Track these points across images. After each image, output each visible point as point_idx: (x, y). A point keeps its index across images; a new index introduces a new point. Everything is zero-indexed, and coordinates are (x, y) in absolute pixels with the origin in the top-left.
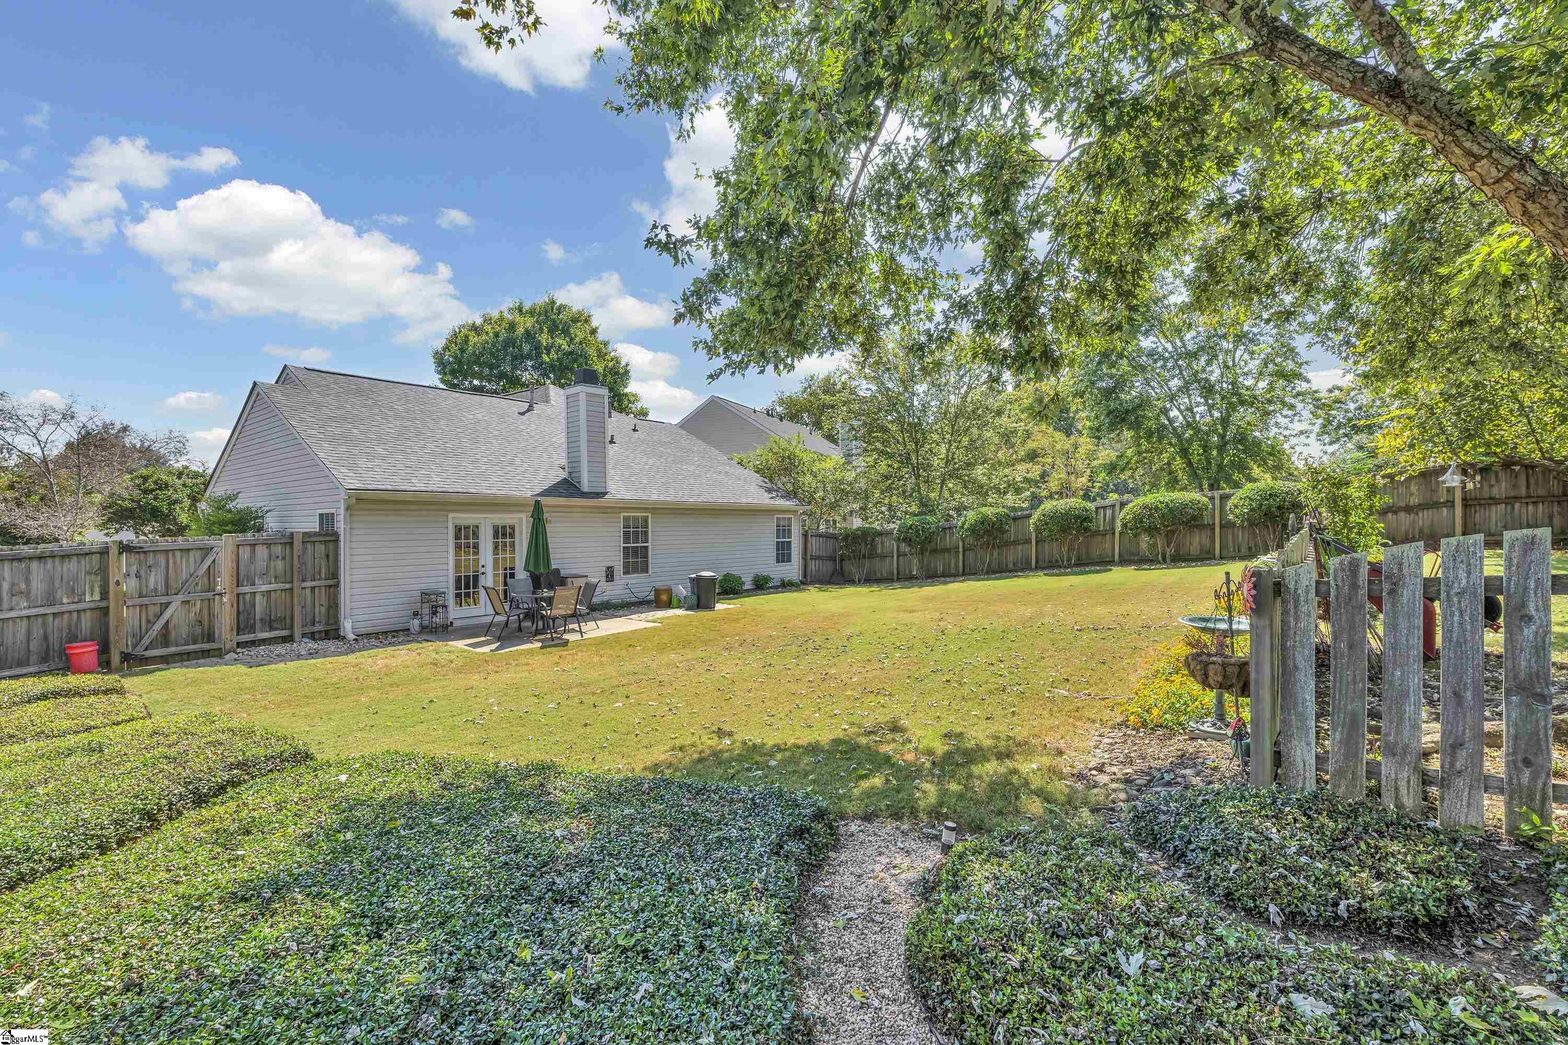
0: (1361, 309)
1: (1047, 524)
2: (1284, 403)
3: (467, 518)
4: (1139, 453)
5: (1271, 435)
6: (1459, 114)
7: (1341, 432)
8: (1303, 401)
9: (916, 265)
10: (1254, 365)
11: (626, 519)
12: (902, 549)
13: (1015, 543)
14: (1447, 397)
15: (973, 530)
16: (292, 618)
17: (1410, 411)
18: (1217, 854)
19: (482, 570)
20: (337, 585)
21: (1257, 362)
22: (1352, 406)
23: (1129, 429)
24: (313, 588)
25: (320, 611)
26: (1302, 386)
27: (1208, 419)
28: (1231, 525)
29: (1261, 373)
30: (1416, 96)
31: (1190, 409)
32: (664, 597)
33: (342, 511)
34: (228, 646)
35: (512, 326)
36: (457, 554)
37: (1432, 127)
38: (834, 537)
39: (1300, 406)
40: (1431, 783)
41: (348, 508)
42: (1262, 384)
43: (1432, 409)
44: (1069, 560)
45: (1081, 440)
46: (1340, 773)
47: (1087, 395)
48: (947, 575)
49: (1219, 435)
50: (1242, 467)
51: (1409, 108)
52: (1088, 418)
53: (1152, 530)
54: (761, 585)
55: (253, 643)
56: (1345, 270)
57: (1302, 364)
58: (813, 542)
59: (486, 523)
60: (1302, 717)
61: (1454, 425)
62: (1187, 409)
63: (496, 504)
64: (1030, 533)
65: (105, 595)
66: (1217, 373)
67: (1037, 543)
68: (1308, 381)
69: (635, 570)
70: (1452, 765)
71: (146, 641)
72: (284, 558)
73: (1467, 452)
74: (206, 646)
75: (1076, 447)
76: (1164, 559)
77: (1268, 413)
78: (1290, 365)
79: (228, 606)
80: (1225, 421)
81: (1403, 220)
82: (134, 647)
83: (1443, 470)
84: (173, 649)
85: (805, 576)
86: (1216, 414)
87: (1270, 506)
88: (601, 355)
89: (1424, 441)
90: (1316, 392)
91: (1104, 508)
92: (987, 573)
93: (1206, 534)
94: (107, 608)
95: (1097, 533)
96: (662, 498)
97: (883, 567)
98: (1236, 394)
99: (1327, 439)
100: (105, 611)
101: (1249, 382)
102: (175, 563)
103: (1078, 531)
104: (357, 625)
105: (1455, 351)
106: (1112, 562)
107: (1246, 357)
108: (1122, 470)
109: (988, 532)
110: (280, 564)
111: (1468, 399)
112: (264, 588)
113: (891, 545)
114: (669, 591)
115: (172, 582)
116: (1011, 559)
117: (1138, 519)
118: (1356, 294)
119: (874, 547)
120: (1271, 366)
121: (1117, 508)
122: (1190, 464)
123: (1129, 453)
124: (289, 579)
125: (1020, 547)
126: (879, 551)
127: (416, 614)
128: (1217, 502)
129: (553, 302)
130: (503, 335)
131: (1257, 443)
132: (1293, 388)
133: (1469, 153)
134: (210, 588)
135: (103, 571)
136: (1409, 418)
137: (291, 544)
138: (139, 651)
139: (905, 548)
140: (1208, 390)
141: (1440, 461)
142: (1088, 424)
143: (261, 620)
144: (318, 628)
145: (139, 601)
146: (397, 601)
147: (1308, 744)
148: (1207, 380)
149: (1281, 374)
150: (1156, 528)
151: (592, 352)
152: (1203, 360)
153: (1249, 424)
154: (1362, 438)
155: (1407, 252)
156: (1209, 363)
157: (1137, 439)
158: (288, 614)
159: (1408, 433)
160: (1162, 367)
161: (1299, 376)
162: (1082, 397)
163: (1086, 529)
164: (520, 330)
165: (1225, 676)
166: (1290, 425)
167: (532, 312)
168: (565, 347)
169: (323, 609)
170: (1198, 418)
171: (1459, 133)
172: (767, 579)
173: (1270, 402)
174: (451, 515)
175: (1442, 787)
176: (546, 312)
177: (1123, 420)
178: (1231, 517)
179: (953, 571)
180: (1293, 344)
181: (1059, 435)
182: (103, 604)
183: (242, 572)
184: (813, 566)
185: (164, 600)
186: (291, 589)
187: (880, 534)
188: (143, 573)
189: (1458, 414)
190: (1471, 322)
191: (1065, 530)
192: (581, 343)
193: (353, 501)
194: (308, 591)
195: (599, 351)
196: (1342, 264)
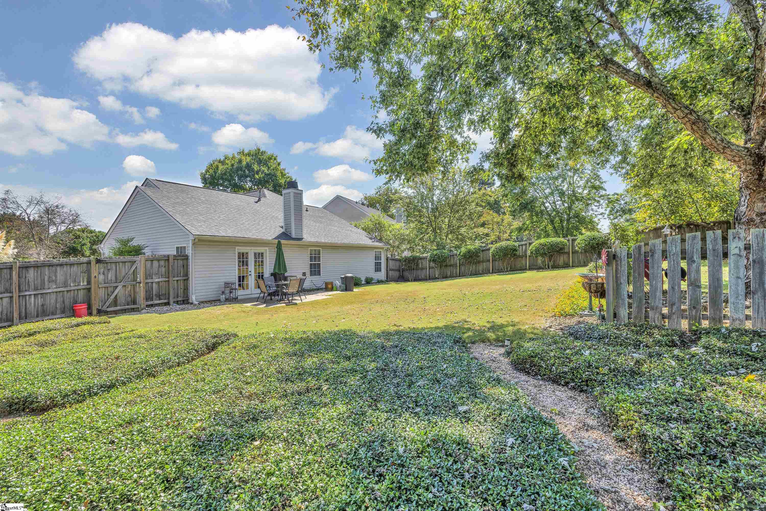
0: (632, 159)
1: (497, 252)
2: (595, 200)
3: (243, 249)
4: (532, 223)
5: (590, 214)
6: (670, 94)
7: (618, 214)
8: (603, 199)
9: (463, 139)
10: (582, 183)
11: (311, 250)
12: (431, 266)
13: (483, 262)
14: (665, 197)
15: (465, 256)
16: (169, 294)
17: (650, 202)
18: (600, 338)
19: (250, 273)
20: (188, 279)
21: (583, 182)
22: (623, 202)
23: (528, 212)
24: (177, 281)
25: (181, 292)
26: (603, 192)
27: (563, 207)
28: (576, 252)
29: (585, 187)
30: (656, 87)
31: (554, 203)
32: (330, 286)
33: (191, 245)
34: (142, 306)
35: (240, 161)
36: (239, 266)
37: (661, 98)
38: (400, 260)
39: (602, 201)
40: (665, 318)
41: (194, 244)
42: (586, 192)
43: (658, 201)
44: (507, 268)
45: (505, 217)
46: (636, 318)
47: (509, 196)
48: (452, 277)
49: (567, 214)
50: (577, 229)
51: (654, 91)
52: (509, 207)
53: (543, 255)
54: (369, 282)
55: (152, 305)
56: (625, 143)
57: (602, 183)
58: (391, 262)
59: (251, 251)
60: (623, 300)
61: (667, 208)
62: (553, 203)
63: (256, 243)
64: (489, 257)
65: (89, 282)
66: (566, 186)
67: (492, 261)
68: (605, 190)
69: (315, 275)
70: (672, 311)
71: (107, 304)
72: (165, 267)
73: (672, 220)
74: (133, 306)
75: (503, 220)
76: (549, 267)
77: (588, 205)
78: (598, 183)
79: (142, 288)
80: (570, 208)
81: (650, 127)
82: (102, 307)
83: (663, 227)
84: (119, 308)
85: (387, 278)
86: (566, 205)
87: (593, 244)
88: (283, 175)
89: (655, 215)
90: (608, 195)
91: (522, 245)
92: (471, 275)
93: (566, 256)
94: (90, 288)
95: (519, 256)
96: (326, 241)
97: (422, 274)
98: (575, 196)
99: (612, 217)
100: (89, 290)
101: (580, 191)
102: (119, 267)
103: (511, 255)
104: (197, 298)
105: (669, 177)
106: (526, 269)
107: (578, 179)
108: (525, 230)
109: (471, 257)
110: (163, 269)
111: (673, 197)
112: (157, 280)
113: (426, 264)
114: (332, 283)
115: (118, 276)
116: (481, 268)
117: (537, 250)
118: (630, 153)
119: (418, 265)
120: (589, 183)
121: (528, 245)
122: (554, 228)
123: (528, 222)
124: (167, 276)
125: (485, 264)
126: (420, 266)
127: (223, 293)
128: (571, 242)
129: (259, 150)
130: (236, 165)
131: (584, 218)
132: (599, 193)
133: (674, 108)
134: (135, 280)
135: (89, 272)
136: (649, 205)
137: (168, 260)
138: (104, 308)
139: (432, 264)
140: (562, 194)
141: (662, 224)
142: (509, 209)
143: (156, 295)
144: (180, 299)
145: (105, 285)
146: (214, 287)
147: (625, 309)
148: (562, 190)
149: (594, 187)
150: (545, 254)
151: (279, 174)
152: (560, 180)
153: (580, 209)
154: (627, 216)
155: (651, 139)
156: (563, 182)
157: (531, 216)
158: (167, 293)
159: (649, 212)
160: (542, 183)
161: (602, 188)
162: (506, 197)
163: (515, 255)
164: (244, 163)
165: (597, 288)
166: (598, 210)
167: (249, 154)
168: (266, 171)
169: (182, 290)
170: (558, 207)
171: (670, 101)
172: (372, 279)
173: (589, 199)
174: (237, 248)
175: (669, 318)
176: (256, 154)
177: (525, 208)
178: (577, 248)
179: (455, 275)
180: (599, 174)
181: (495, 214)
182: (88, 287)
183: (148, 273)
184: (391, 273)
185: (115, 285)
186: (168, 281)
187: (421, 259)
188: (106, 273)
189: (669, 204)
190: (674, 166)
191: (505, 255)
192: (273, 170)
193: (197, 240)
194: (175, 282)
195: (282, 173)
196: (624, 141)
